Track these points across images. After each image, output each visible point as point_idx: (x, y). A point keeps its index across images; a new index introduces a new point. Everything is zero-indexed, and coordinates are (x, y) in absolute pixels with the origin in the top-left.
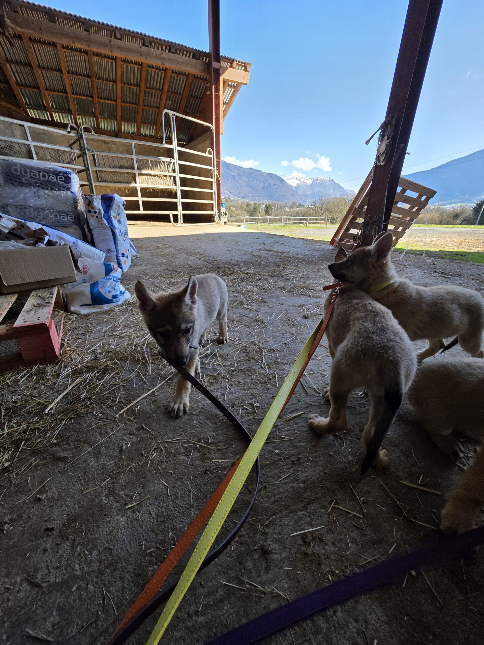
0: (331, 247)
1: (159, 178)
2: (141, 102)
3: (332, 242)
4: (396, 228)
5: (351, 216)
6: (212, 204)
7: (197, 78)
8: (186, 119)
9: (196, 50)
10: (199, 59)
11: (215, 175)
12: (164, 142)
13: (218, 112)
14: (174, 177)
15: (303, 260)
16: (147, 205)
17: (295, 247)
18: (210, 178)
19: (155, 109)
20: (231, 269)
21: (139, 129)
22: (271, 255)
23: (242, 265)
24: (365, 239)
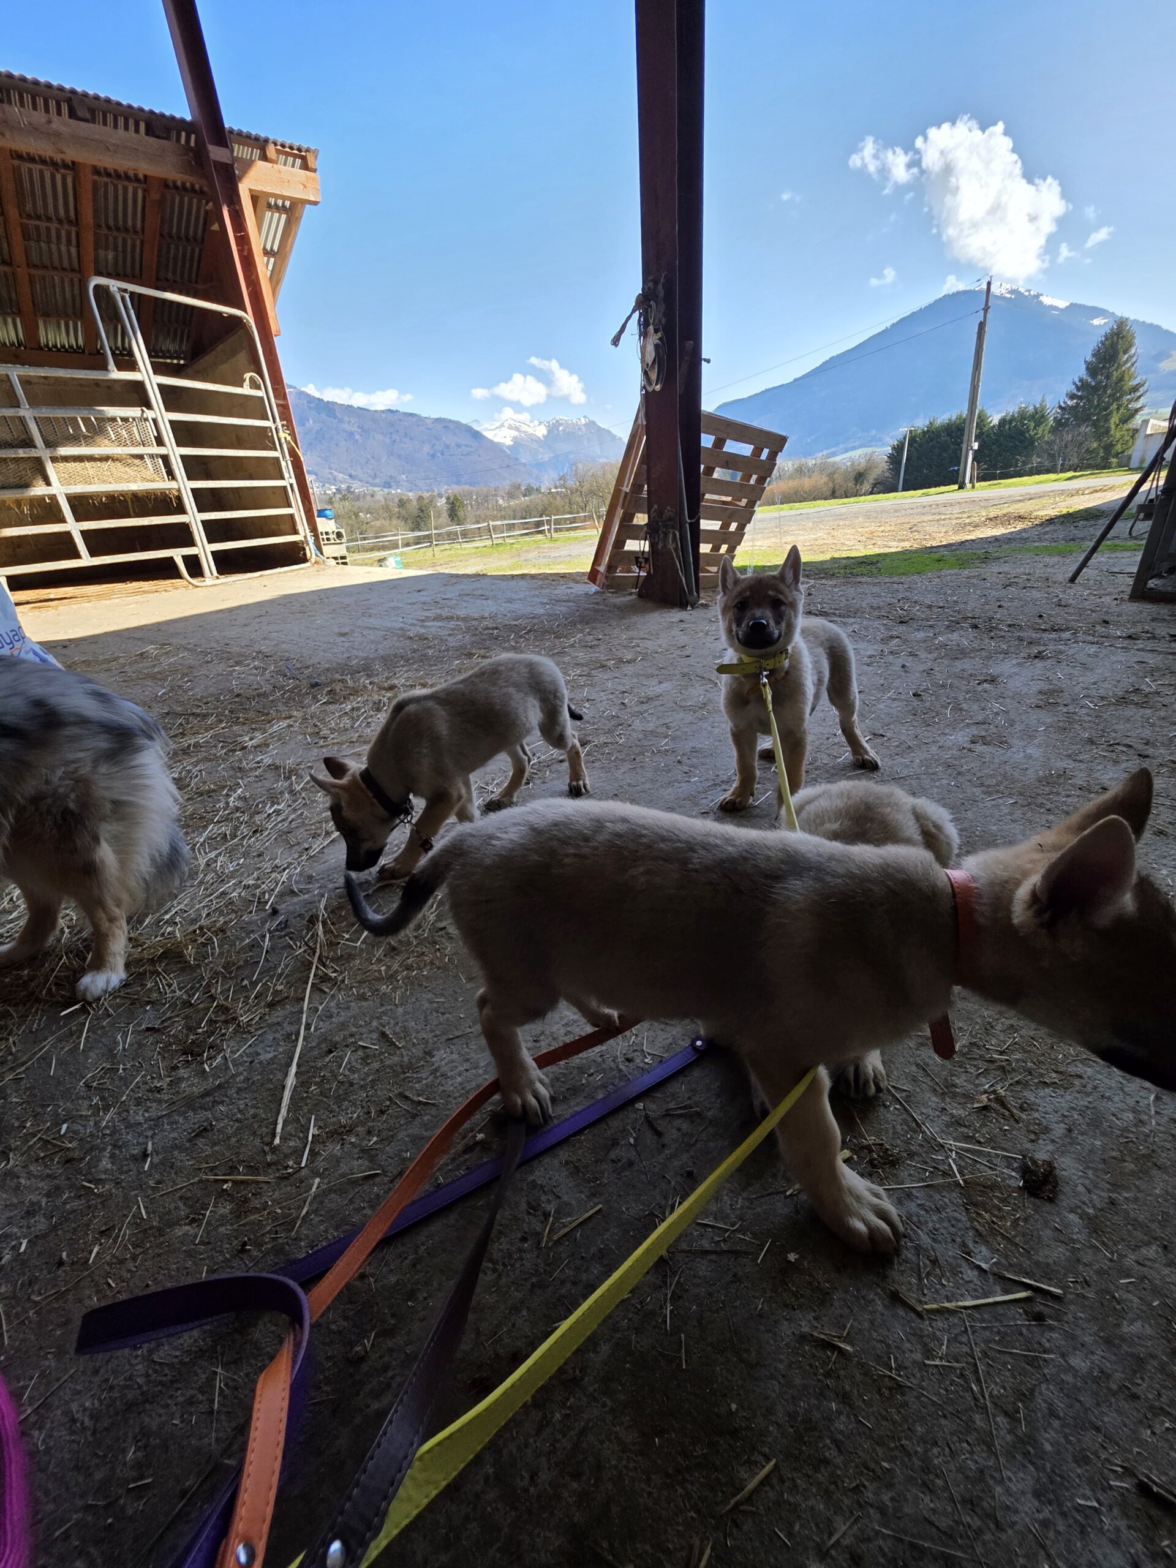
0: (593, 588)
1: (118, 464)
2: (19, 256)
3: (593, 575)
4: (725, 526)
5: (620, 512)
6: (292, 516)
7: (176, 187)
8: (164, 301)
9: (152, 112)
10: (168, 138)
11: (283, 441)
12: (111, 365)
13: (253, 277)
14: (165, 459)
15: (529, 631)
16: (98, 542)
17: (509, 601)
18: (271, 449)
19: (71, 275)
20: (350, 683)
21: (31, 331)
22: (453, 630)
23: (378, 667)
24: (658, 560)
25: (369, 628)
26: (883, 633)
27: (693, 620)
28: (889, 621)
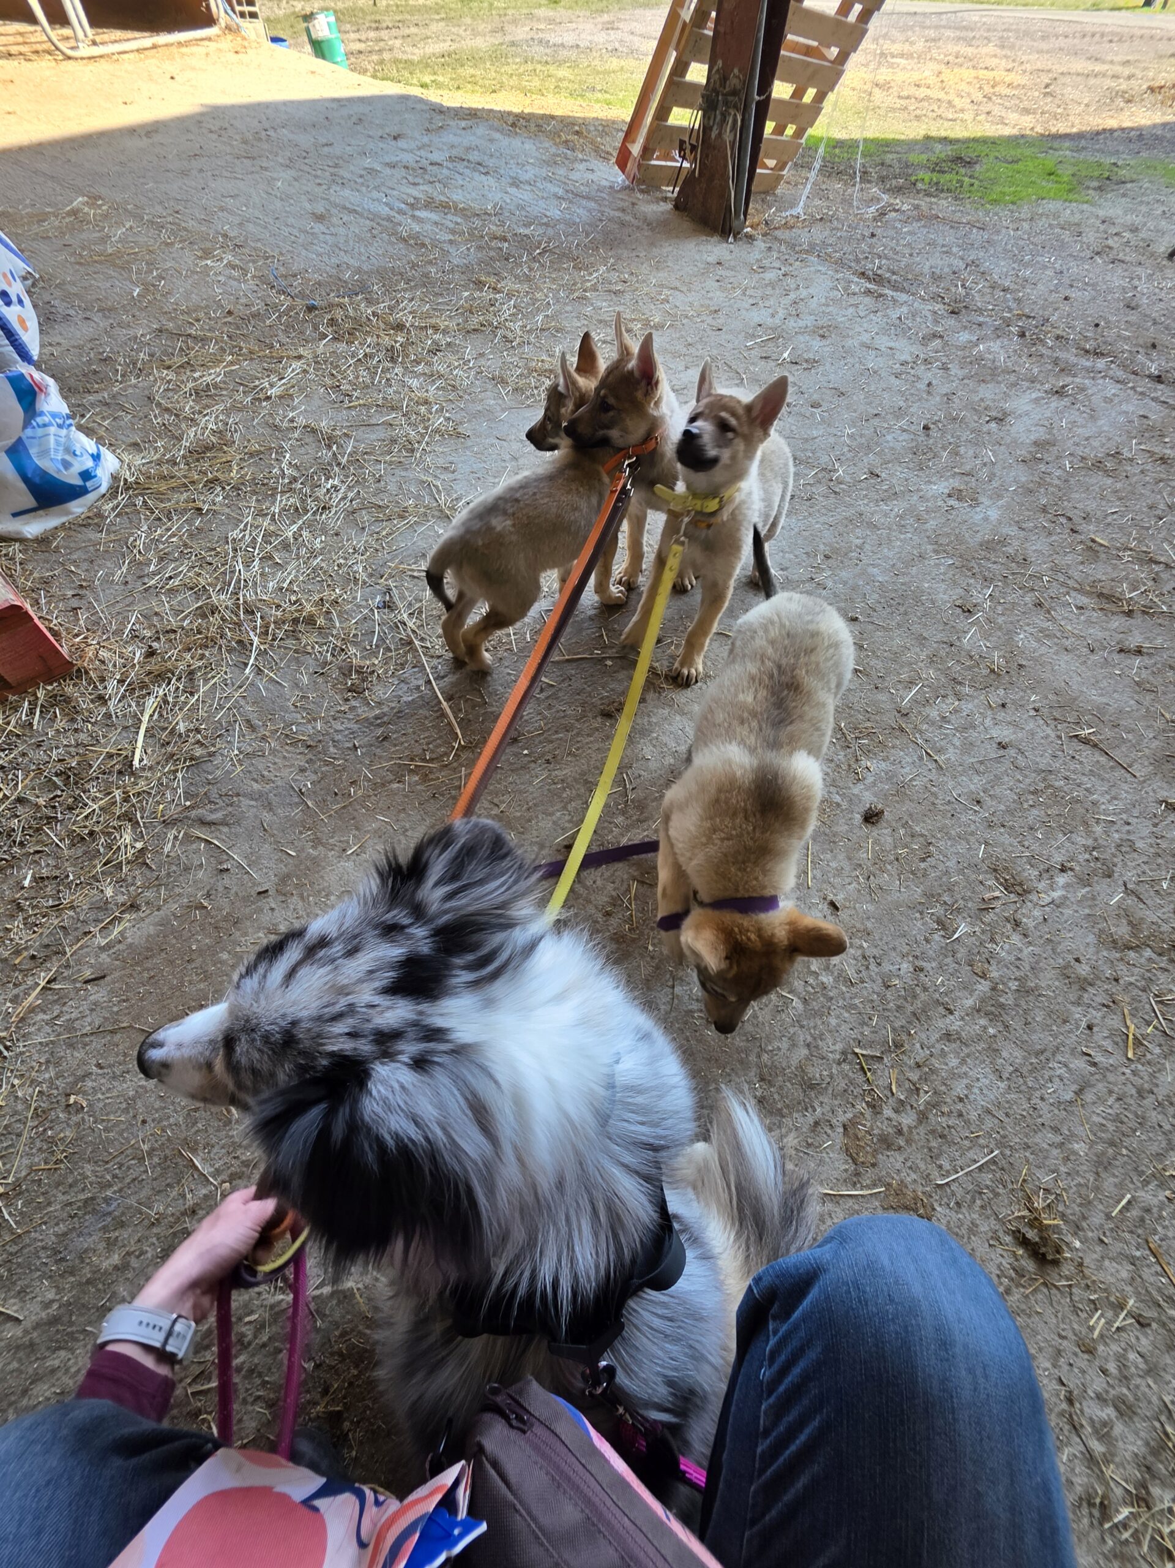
0: (620, 178)
3: (623, 158)
4: (798, 94)
5: (671, 58)
20: (350, 310)
22: (453, 232)
23: (376, 287)
24: (707, 156)
25: (350, 211)
26: (929, 326)
27: (732, 263)
28: (941, 306)
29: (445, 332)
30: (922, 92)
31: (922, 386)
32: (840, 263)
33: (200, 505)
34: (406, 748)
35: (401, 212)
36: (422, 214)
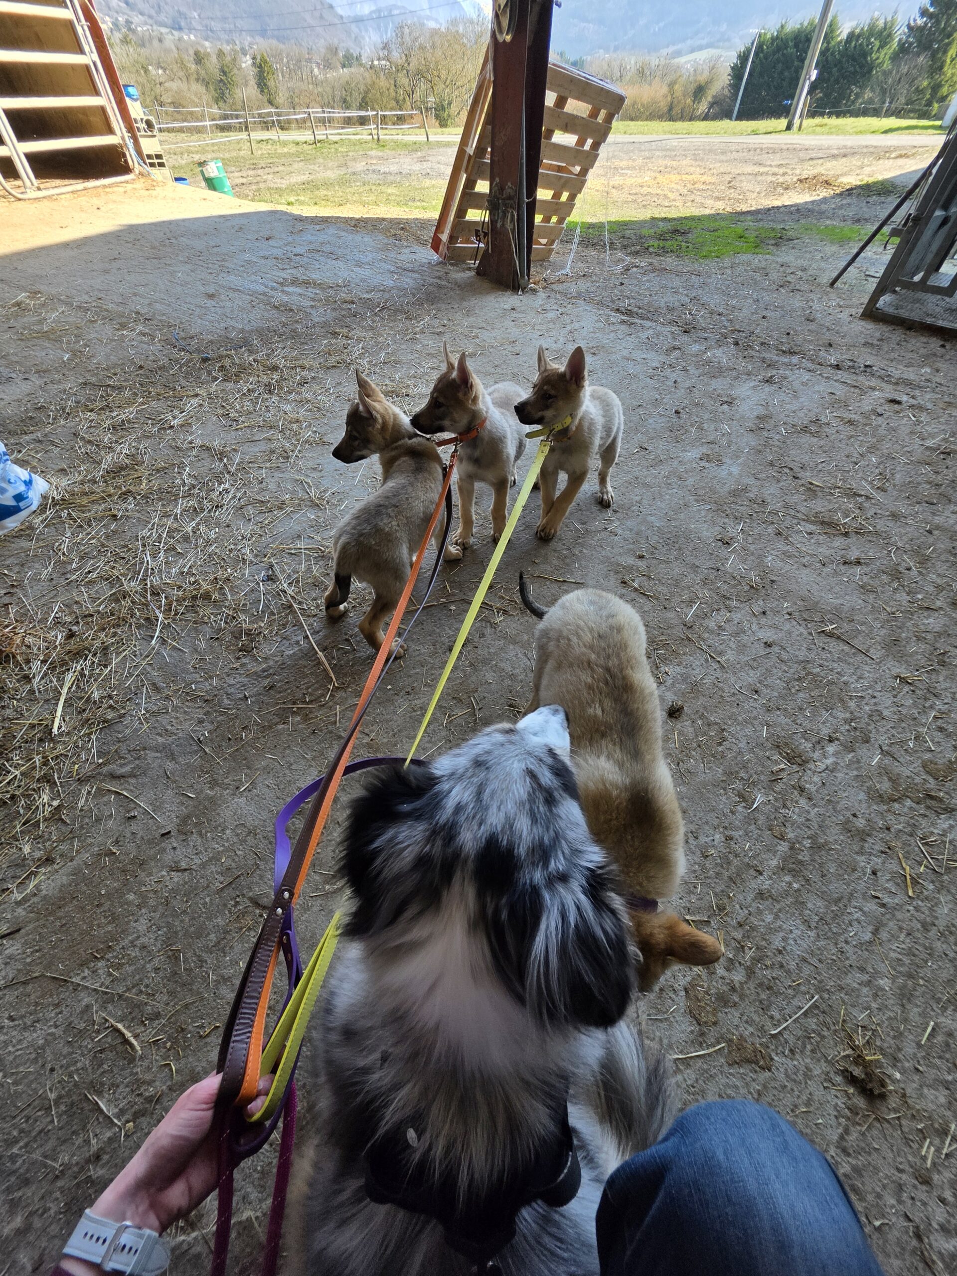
0: (435, 257)
3: (436, 244)
4: (557, 196)
5: (463, 178)
6: (103, 108)
20: (236, 359)
22: (313, 300)
23: (256, 341)
24: (496, 239)
25: (235, 290)
26: (670, 342)
27: (523, 308)
28: (677, 328)
29: (310, 369)
30: (645, 190)
31: (670, 383)
32: (601, 304)
33: (115, 512)
34: (289, 694)
35: (273, 289)
36: (290, 289)
